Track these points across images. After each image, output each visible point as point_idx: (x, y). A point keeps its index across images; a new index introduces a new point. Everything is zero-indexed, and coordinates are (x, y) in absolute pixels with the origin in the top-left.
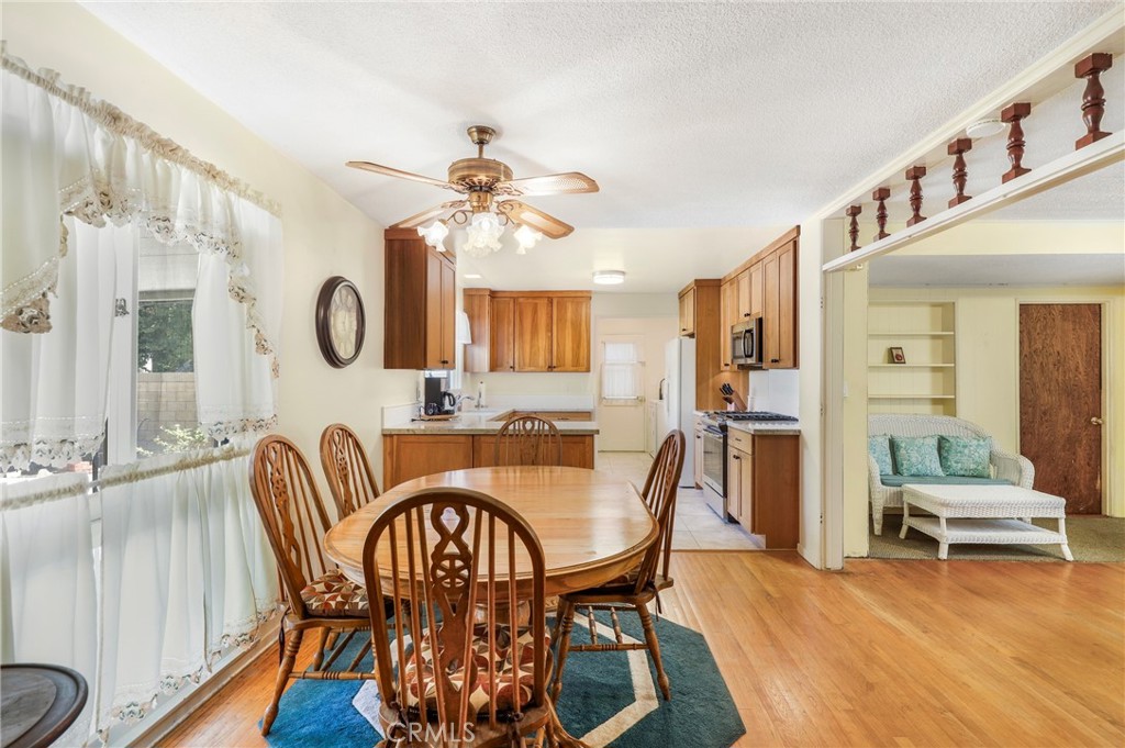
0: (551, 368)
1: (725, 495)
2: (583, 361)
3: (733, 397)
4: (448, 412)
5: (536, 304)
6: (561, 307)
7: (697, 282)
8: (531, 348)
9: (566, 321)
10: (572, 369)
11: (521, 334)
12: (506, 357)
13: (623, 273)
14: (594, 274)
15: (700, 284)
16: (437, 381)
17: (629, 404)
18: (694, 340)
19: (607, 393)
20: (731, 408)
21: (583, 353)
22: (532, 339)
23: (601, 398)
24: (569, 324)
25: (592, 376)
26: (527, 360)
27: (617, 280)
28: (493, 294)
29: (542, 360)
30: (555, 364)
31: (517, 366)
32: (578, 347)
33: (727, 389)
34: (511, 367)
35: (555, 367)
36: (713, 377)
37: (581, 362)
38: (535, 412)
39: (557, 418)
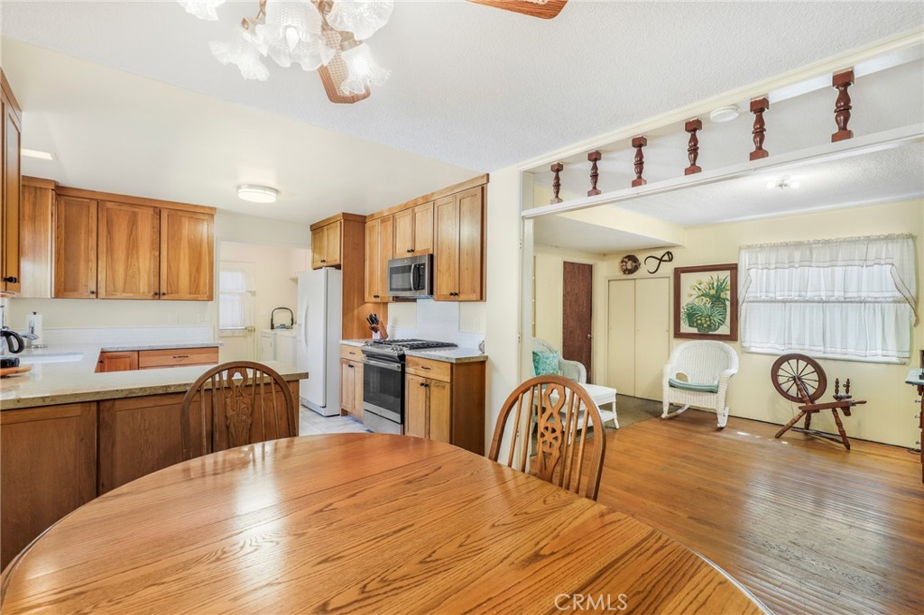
0: (158, 295)
1: (402, 421)
2: (204, 287)
5: (135, 214)
6: (174, 222)
7: (345, 215)
8: (126, 269)
9: (180, 239)
10: (191, 297)
12: (82, 280)
13: (277, 191)
14: (239, 187)
15: (348, 218)
17: (237, 333)
18: (341, 271)
20: (376, 336)
21: (206, 279)
22: (127, 257)
24: (185, 243)
25: (214, 306)
26: (120, 283)
28: (60, 191)
29: (144, 283)
30: (164, 291)
31: (102, 291)
32: (198, 270)
34: (93, 293)
35: (164, 294)
36: (358, 307)
37: (202, 288)
38: (139, 351)
39: (172, 357)
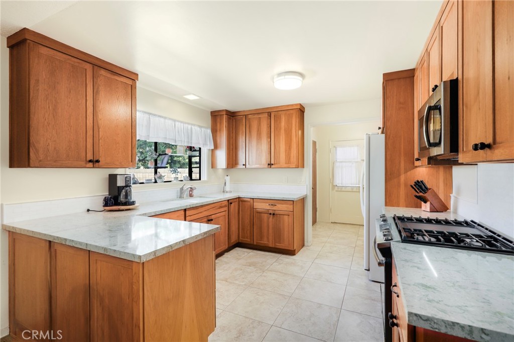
0: (270, 166)
2: (294, 160)
3: (427, 195)
5: (259, 118)
6: (278, 118)
7: (387, 76)
8: (257, 151)
9: (280, 129)
10: (286, 165)
11: (251, 141)
12: (240, 158)
15: (391, 78)
17: (355, 190)
18: (384, 135)
19: (338, 182)
20: (425, 207)
21: (293, 153)
22: (257, 144)
23: (334, 186)
24: (283, 131)
28: (230, 114)
29: (264, 159)
30: (272, 162)
31: (247, 164)
32: (290, 149)
33: (420, 187)
34: (244, 165)
35: (272, 164)
36: (406, 172)
37: (292, 160)
38: (253, 199)
39: (268, 204)
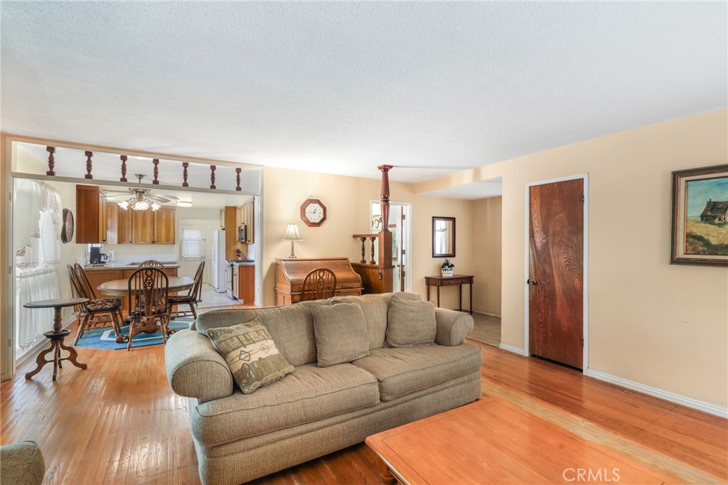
0: (153, 242)
1: (233, 289)
2: (171, 238)
4: (103, 262)
8: (142, 232)
10: (165, 242)
11: (136, 226)
12: (127, 237)
13: (191, 203)
14: (177, 202)
15: (227, 208)
16: (97, 249)
17: (197, 259)
18: (225, 231)
19: (185, 254)
20: (240, 259)
21: (171, 235)
22: (142, 228)
23: (181, 257)
24: (163, 222)
25: (176, 247)
26: (140, 238)
27: (190, 205)
29: (148, 238)
30: (155, 240)
31: (133, 241)
32: (169, 232)
33: (238, 251)
34: (130, 242)
36: (233, 247)
